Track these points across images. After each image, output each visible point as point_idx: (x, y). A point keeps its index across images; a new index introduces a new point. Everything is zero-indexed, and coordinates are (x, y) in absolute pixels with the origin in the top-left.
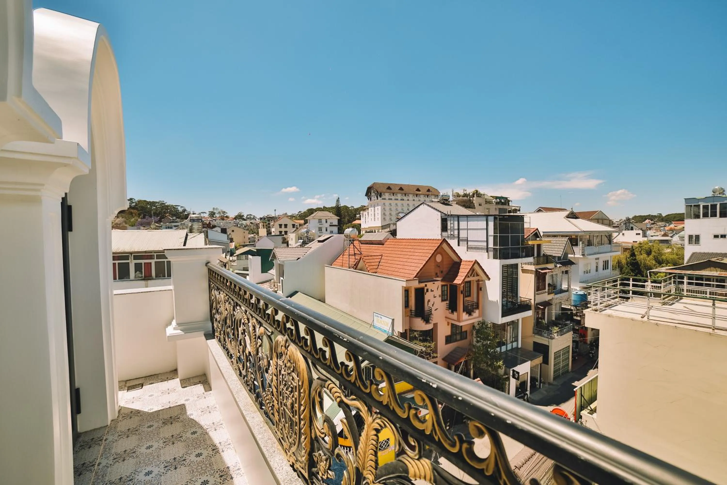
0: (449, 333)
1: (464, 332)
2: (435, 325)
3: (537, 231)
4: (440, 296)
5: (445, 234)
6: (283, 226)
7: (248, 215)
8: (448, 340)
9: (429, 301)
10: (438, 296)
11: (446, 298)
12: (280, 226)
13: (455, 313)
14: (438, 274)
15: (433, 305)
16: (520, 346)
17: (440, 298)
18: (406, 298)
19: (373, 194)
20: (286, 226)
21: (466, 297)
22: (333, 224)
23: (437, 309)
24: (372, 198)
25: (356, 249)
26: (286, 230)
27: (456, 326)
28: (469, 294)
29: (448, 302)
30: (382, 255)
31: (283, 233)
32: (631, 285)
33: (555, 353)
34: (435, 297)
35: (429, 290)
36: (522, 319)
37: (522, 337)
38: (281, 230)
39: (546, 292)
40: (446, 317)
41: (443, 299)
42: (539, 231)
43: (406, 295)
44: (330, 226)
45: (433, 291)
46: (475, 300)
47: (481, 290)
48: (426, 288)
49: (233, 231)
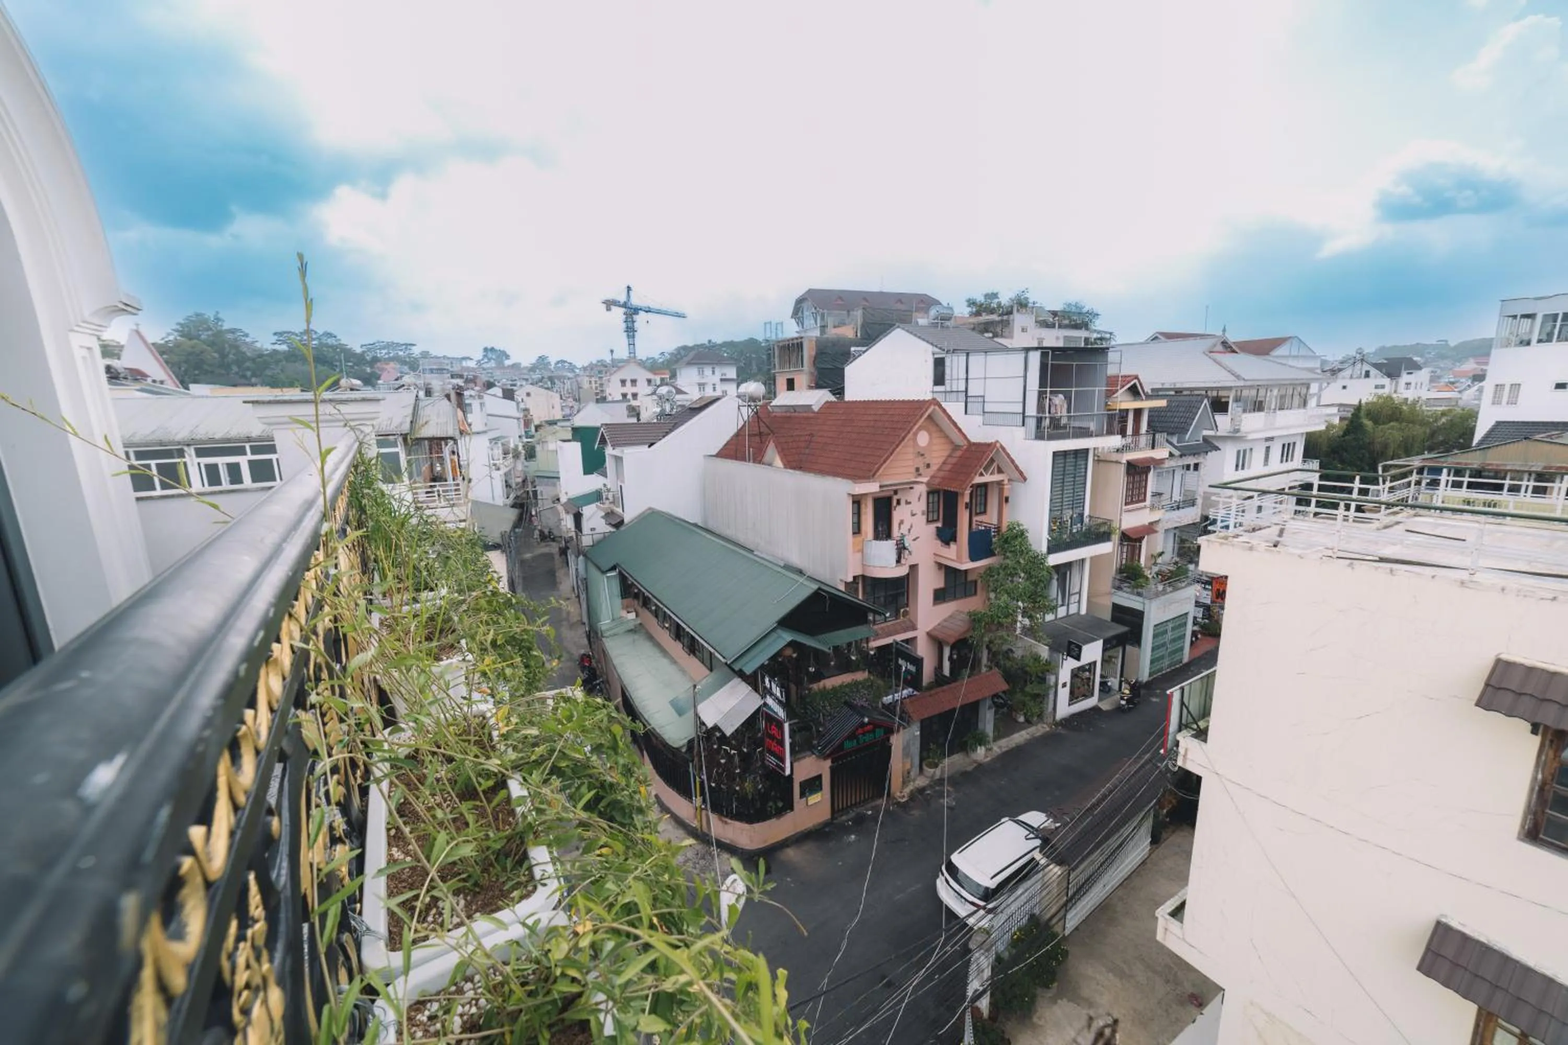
0: (941, 584)
1: (971, 582)
2: (913, 568)
3: (1135, 381)
4: (923, 514)
5: (940, 388)
6: (628, 384)
7: (558, 362)
8: (940, 596)
9: (901, 522)
10: (919, 513)
11: (935, 518)
12: (623, 382)
13: (953, 546)
14: (921, 471)
15: (909, 530)
16: (1083, 611)
17: (925, 517)
18: (856, 516)
19: (806, 313)
20: (634, 382)
21: (977, 514)
22: (728, 377)
23: (917, 538)
24: (806, 323)
25: (762, 424)
26: (634, 390)
27: (956, 571)
28: (983, 510)
29: (940, 525)
30: (811, 435)
31: (630, 397)
32: (1356, 491)
33: (1155, 626)
34: (913, 515)
35: (903, 502)
36: (1092, 558)
37: (1089, 593)
38: (624, 390)
39: (1145, 507)
40: (935, 554)
41: (930, 519)
42: (1142, 381)
43: (856, 511)
44: (722, 380)
45: (910, 503)
46: (995, 521)
47: (1007, 500)
48: (895, 498)
49: (528, 394)
